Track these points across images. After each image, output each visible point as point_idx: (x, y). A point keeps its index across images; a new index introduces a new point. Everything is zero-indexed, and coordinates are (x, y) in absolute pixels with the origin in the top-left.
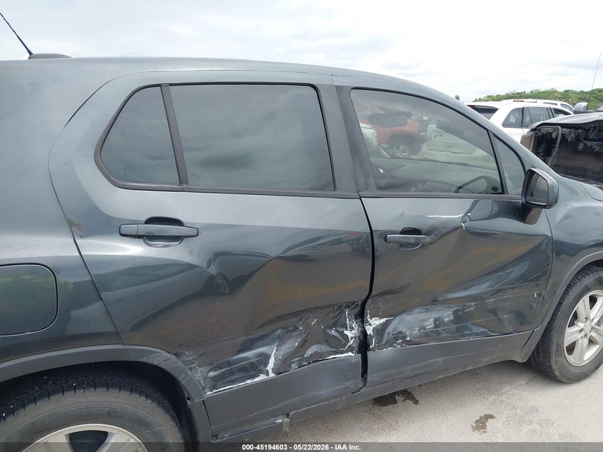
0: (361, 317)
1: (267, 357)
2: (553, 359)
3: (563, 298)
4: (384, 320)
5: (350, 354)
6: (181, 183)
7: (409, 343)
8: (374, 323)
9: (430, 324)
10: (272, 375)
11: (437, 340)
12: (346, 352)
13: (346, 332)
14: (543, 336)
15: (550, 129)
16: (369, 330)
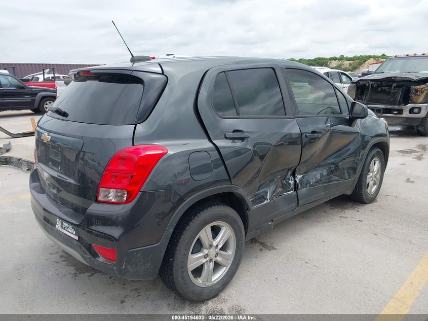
0: (294, 175)
1: (267, 192)
2: (363, 190)
3: (366, 161)
4: (302, 176)
5: (292, 192)
6: (237, 115)
7: (311, 186)
8: (299, 177)
9: (318, 176)
10: (269, 201)
11: (322, 184)
12: (290, 191)
13: (290, 182)
14: (359, 179)
15: (365, 82)
16: (298, 180)
